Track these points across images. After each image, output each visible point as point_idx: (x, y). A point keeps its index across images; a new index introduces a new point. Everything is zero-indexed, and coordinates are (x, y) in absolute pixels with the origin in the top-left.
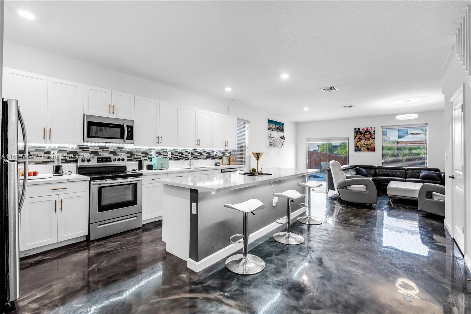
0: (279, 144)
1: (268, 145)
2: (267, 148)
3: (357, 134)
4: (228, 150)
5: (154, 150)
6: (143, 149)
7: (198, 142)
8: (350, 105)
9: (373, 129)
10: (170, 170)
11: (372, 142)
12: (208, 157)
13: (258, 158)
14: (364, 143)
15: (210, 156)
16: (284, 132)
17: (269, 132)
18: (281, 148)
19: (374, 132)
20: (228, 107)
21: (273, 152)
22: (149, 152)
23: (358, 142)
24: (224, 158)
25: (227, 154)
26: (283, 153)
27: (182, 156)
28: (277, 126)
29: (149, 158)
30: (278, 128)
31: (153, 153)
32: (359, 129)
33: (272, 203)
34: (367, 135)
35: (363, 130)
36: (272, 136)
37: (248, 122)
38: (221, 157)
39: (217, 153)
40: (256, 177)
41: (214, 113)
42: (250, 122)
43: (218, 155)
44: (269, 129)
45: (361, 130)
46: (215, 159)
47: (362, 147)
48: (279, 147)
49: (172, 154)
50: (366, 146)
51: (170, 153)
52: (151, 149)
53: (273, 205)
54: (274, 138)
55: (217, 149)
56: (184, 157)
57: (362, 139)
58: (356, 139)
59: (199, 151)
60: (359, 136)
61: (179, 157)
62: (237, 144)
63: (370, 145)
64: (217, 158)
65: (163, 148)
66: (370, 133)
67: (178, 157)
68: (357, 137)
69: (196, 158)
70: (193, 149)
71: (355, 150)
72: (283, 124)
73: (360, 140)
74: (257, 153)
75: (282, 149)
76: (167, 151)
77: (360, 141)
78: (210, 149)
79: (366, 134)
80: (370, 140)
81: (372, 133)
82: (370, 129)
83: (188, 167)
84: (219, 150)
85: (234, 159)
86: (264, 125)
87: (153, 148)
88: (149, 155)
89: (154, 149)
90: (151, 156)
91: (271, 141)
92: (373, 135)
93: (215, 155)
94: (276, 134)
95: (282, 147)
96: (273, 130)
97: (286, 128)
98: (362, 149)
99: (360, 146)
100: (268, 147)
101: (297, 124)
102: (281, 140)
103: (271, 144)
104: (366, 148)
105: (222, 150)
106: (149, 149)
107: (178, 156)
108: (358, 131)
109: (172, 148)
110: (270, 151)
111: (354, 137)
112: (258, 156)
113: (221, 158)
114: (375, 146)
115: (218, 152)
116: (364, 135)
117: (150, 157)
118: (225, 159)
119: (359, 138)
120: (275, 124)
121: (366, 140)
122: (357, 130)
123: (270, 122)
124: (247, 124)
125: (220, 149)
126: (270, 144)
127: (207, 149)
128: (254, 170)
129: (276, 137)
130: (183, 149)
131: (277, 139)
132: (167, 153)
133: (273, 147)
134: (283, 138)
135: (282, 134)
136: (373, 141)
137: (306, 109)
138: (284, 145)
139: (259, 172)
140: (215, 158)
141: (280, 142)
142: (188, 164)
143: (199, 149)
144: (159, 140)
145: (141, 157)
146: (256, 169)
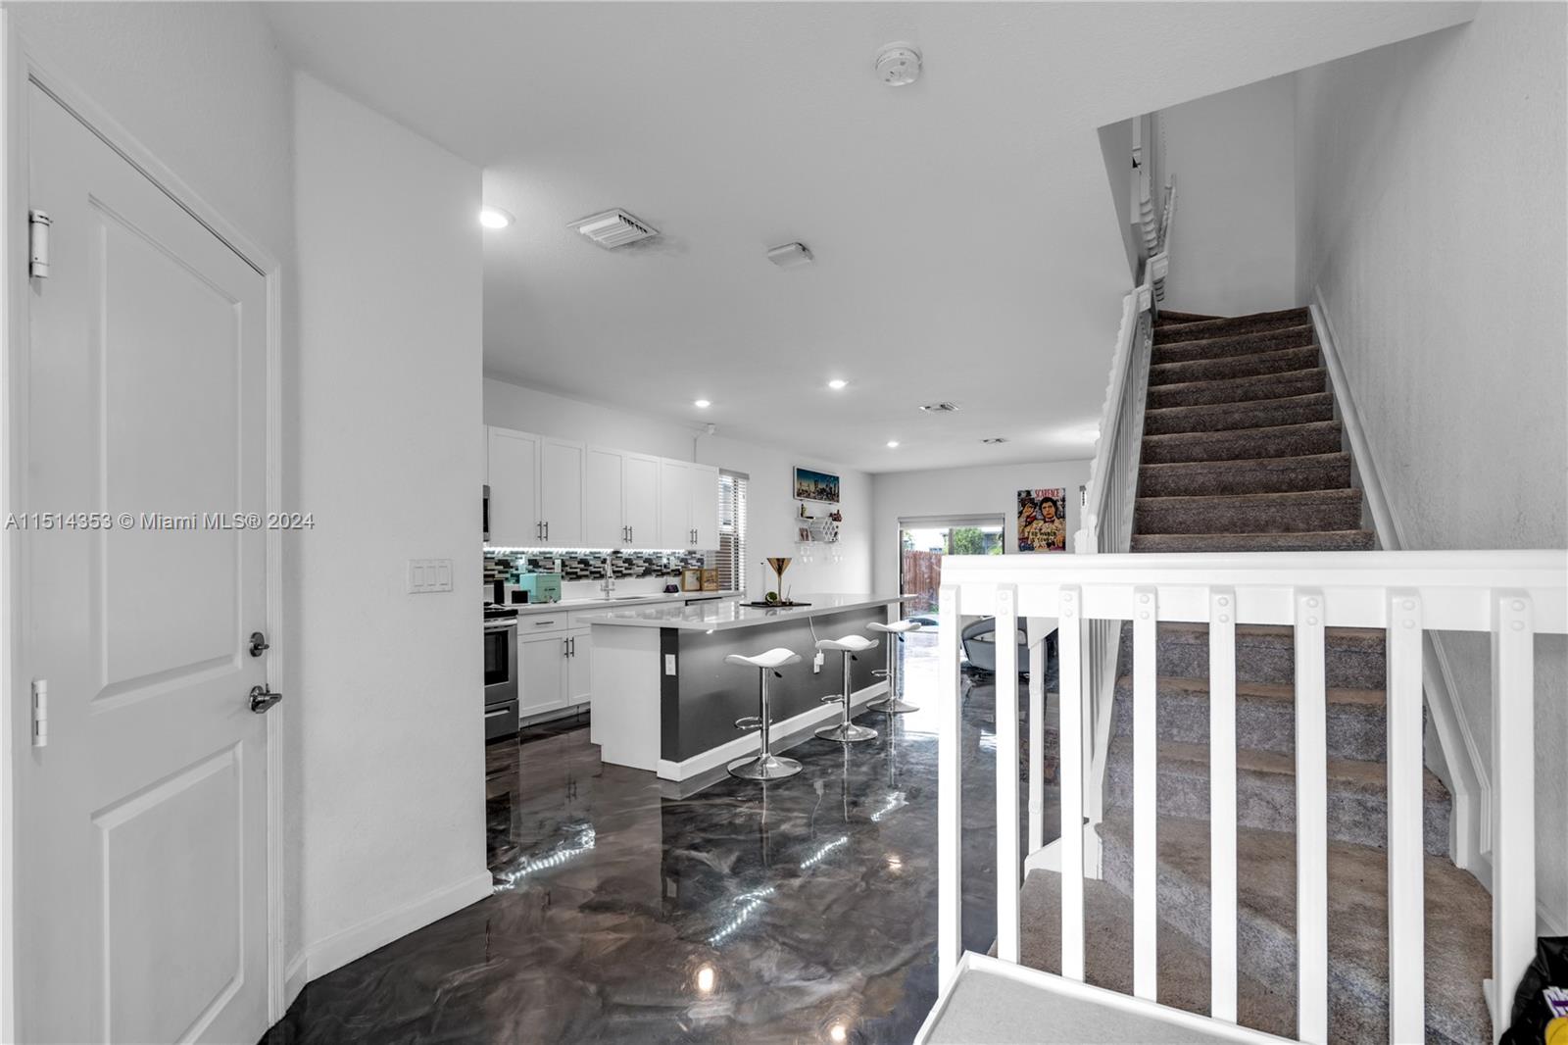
0: (826, 533)
1: (797, 537)
2: (793, 545)
3: (1024, 506)
4: (695, 553)
5: (523, 556)
6: (499, 553)
7: (627, 535)
8: (997, 438)
9: (1061, 495)
10: (564, 602)
11: (1060, 526)
12: (647, 573)
13: (780, 571)
14: (1041, 530)
15: (652, 568)
16: (838, 501)
17: (799, 503)
18: (831, 545)
19: (1064, 500)
20: (695, 440)
21: (809, 556)
22: (512, 560)
23: (1026, 526)
24: (688, 574)
25: (694, 562)
26: (836, 559)
27: (587, 570)
28: (821, 486)
29: (512, 575)
30: (822, 491)
31: (522, 562)
32: (1028, 493)
33: (812, 666)
34: (1048, 509)
35: (1038, 495)
36: (807, 514)
37: (745, 477)
38: (678, 570)
39: (668, 559)
40: (778, 609)
41: (665, 460)
42: (750, 476)
43: (672, 567)
44: (799, 495)
45: (1034, 495)
46: (665, 577)
47: (1036, 540)
48: (826, 543)
49: (563, 564)
50: (1045, 537)
51: (558, 562)
52: (517, 553)
53: (813, 671)
54: (812, 518)
55: (669, 551)
56: (592, 573)
57: (1035, 518)
58: (1023, 519)
59: (625, 556)
60: (1028, 511)
61: (580, 573)
62: (719, 537)
63: (1055, 533)
64: (668, 573)
65: (543, 549)
66: (1054, 503)
67: (576, 573)
68: (1025, 514)
69: (619, 574)
70: (612, 550)
71: (1020, 546)
72: (836, 479)
73: (1030, 521)
74: (778, 560)
75: (834, 547)
76: (551, 558)
77: (1030, 523)
78: (651, 551)
79: (1044, 505)
80: (1053, 522)
81: (1059, 503)
82: (1053, 495)
83: (603, 595)
84: (675, 553)
85: (712, 576)
86: (786, 483)
87: (521, 549)
88: (512, 567)
89: (523, 553)
90: (517, 569)
91: (805, 527)
92: (1061, 509)
93: (665, 566)
94: (817, 508)
95: (833, 541)
96: (808, 496)
97: (844, 489)
98: (1036, 544)
99: (1031, 537)
100: (796, 543)
101: (874, 479)
102: (831, 524)
103: (804, 535)
104: (1044, 543)
105: (681, 552)
106: (512, 553)
107: (581, 569)
108: (1025, 499)
109: (563, 550)
110: (802, 553)
111: (1017, 515)
112: (780, 565)
113: (678, 573)
114: (1065, 537)
115: (672, 558)
116: (1040, 509)
117: (515, 572)
118: (690, 578)
119: (1028, 517)
120: (816, 481)
121: (1045, 522)
122: (1024, 495)
123: (802, 474)
124: (741, 483)
125: (677, 551)
126: (802, 535)
127: (644, 551)
128: (772, 595)
129: (820, 516)
130: (588, 551)
131: (820, 520)
132: (554, 563)
133: (810, 542)
134: (836, 517)
135: (834, 508)
136: (1061, 523)
137: (893, 444)
138: (839, 536)
139: (784, 600)
140: (663, 574)
141: (829, 528)
142: (602, 590)
143: (627, 551)
144: (542, 532)
145: (496, 572)
146: (777, 593)
